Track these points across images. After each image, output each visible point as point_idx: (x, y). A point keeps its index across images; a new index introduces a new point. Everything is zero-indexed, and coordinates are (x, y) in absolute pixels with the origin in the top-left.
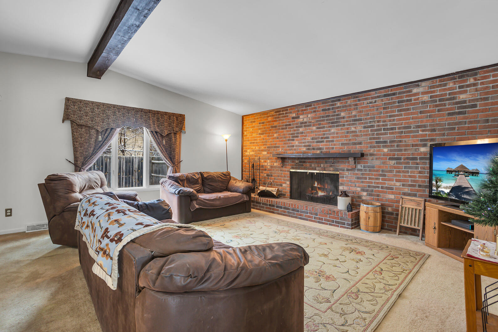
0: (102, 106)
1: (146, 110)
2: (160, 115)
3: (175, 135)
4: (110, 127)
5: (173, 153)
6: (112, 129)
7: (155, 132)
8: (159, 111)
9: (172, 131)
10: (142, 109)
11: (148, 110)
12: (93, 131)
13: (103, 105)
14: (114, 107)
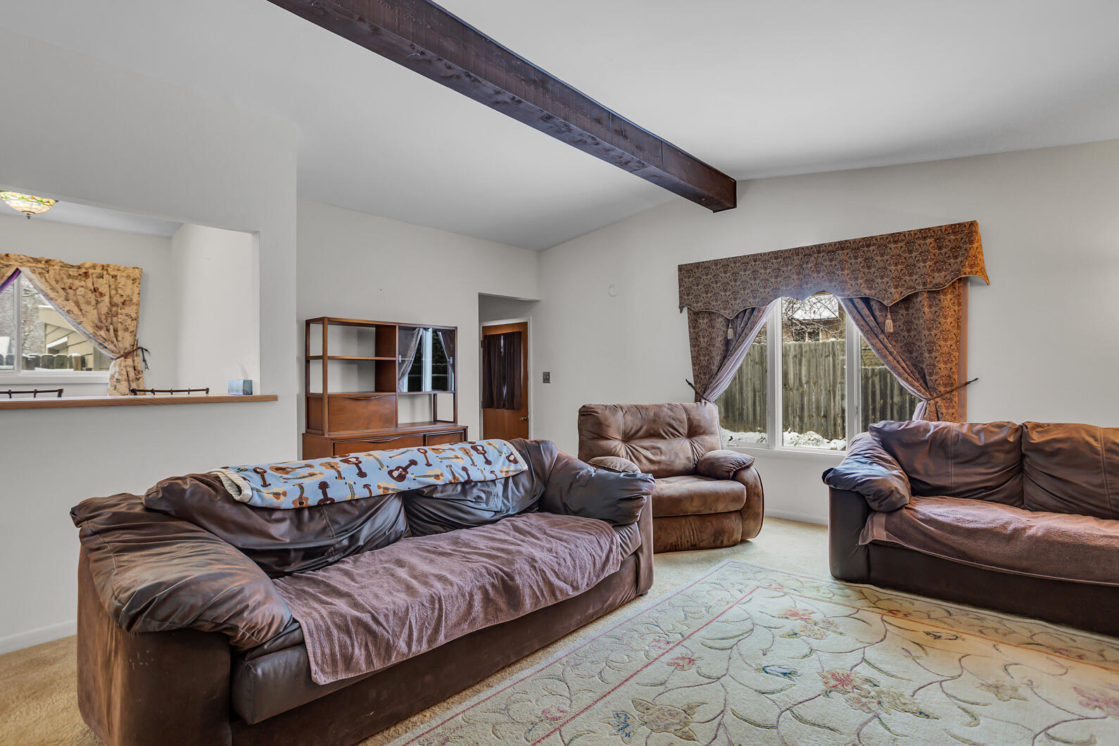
0: (733, 265)
1: (830, 244)
2: (874, 247)
3: (935, 298)
4: (748, 306)
5: (926, 355)
6: (753, 309)
7: (859, 301)
8: (872, 237)
9: (921, 287)
10: (820, 246)
11: (835, 244)
12: (720, 319)
13: (735, 263)
14: (755, 261)
